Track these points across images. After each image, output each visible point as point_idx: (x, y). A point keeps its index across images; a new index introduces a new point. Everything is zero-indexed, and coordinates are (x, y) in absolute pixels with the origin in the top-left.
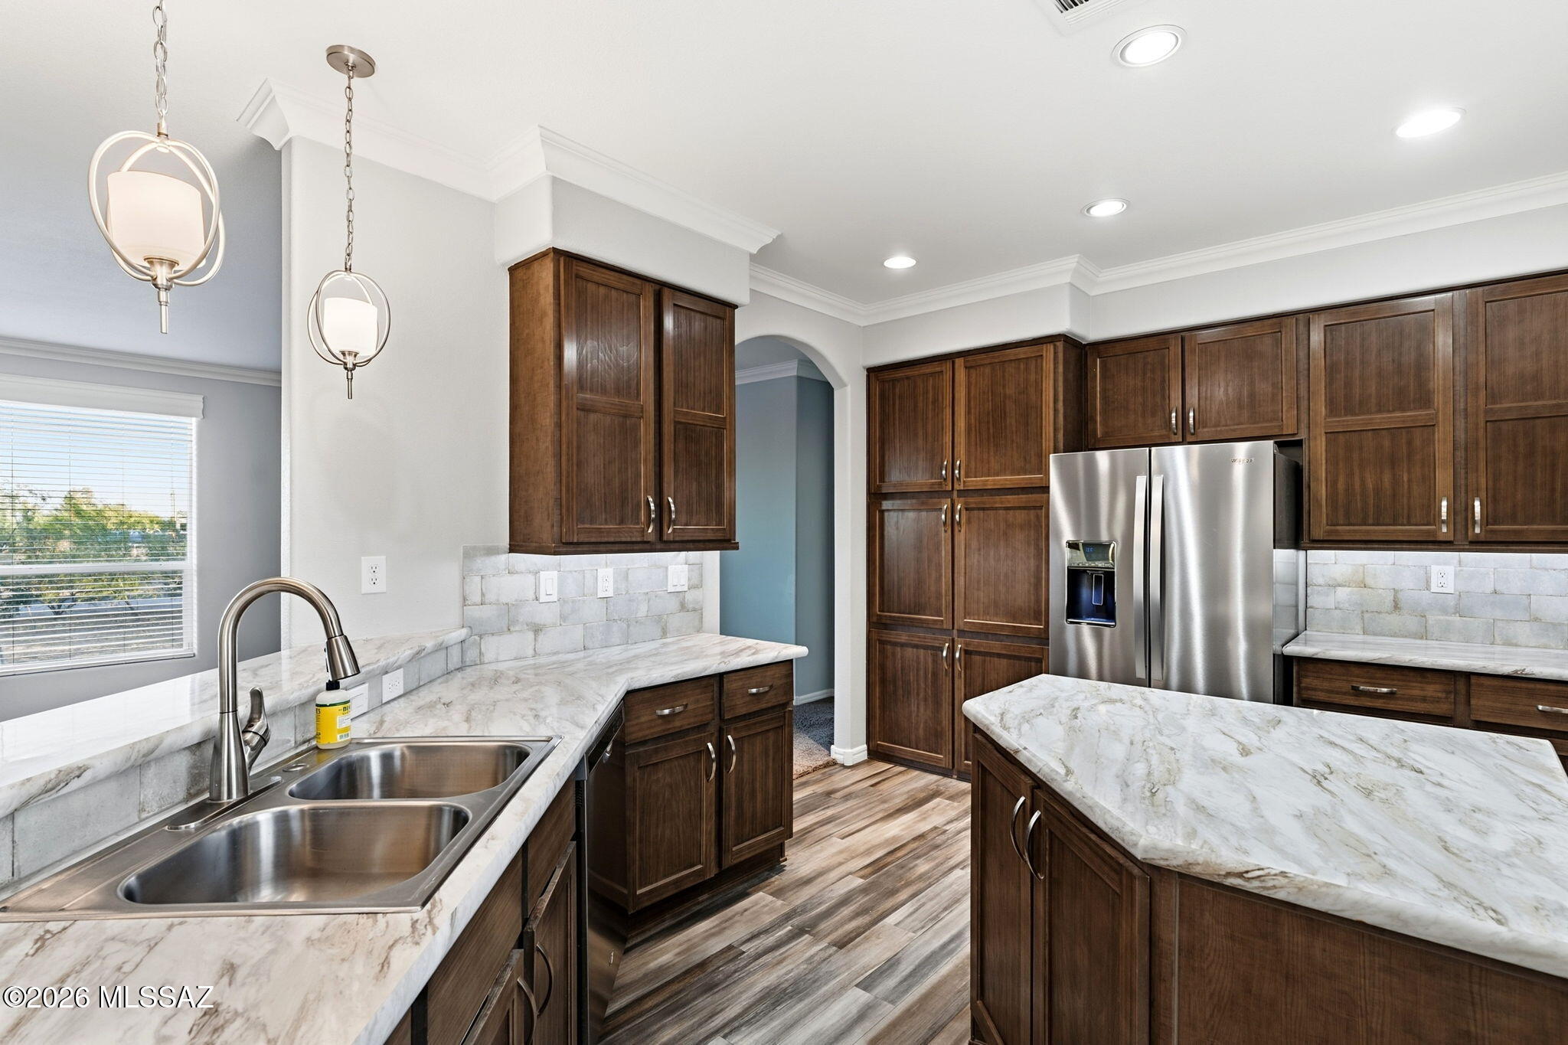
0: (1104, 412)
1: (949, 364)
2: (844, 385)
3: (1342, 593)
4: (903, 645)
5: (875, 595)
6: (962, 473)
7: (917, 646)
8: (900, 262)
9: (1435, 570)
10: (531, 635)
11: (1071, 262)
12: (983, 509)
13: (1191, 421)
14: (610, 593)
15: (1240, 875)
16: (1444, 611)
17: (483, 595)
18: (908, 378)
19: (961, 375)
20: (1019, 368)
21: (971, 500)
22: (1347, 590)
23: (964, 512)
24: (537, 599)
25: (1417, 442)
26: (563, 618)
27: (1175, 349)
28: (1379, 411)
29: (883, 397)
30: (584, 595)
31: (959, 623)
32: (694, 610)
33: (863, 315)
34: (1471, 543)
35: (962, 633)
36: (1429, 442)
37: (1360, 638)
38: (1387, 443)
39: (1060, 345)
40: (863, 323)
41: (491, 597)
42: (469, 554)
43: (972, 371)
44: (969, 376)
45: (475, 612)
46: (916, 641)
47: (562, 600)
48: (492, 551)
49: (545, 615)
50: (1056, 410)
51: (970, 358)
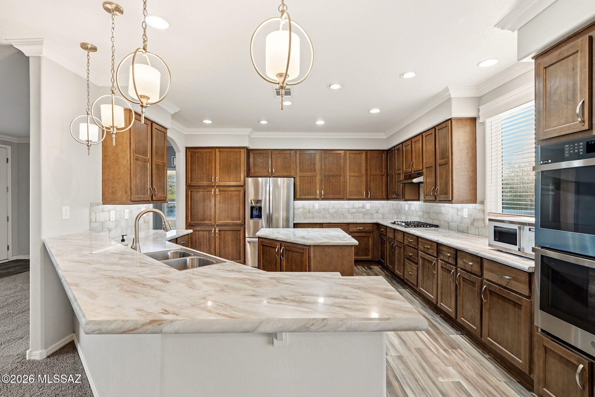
0: (254, 167)
1: (214, 150)
2: (179, 151)
3: (300, 210)
4: (198, 231)
5: (188, 216)
6: (218, 180)
7: (203, 231)
8: (207, 122)
9: (315, 204)
10: (108, 232)
11: (250, 130)
12: (224, 191)
13: (274, 171)
14: (128, 218)
15: (321, 243)
16: (317, 212)
17: (96, 219)
18: (200, 152)
19: (218, 153)
20: (234, 154)
21: (220, 188)
22: (301, 209)
23: (219, 192)
24: (109, 220)
25: (314, 180)
26: (116, 226)
27: (270, 154)
28: (308, 172)
29: (191, 156)
30: (121, 219)
31: (217, 223)
32: (147, 223)
33: (187, 131)
34: (322, 199)
35: (218, 225)
36: (316, 179)
37: (303, 219)
38: (309, 179)
39: (245, 149)
40: (185, 133)
41: (98, 220)
42: (92, 205)
43: (221, 153)
44: (220, 154)
45: (94, 225)
46: (203, 229)
47: (116, 221)
48: (98, 204)
49: (111, 225)
50: (244, 166)
51: (220, 149)
